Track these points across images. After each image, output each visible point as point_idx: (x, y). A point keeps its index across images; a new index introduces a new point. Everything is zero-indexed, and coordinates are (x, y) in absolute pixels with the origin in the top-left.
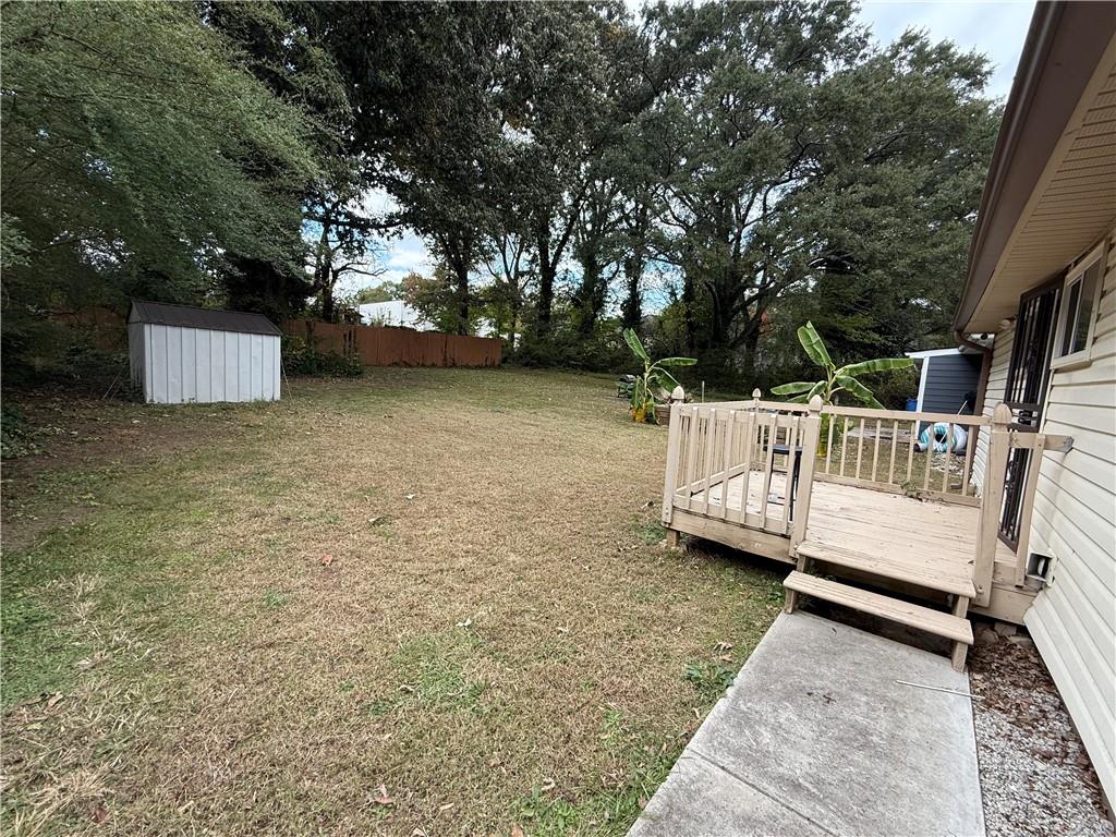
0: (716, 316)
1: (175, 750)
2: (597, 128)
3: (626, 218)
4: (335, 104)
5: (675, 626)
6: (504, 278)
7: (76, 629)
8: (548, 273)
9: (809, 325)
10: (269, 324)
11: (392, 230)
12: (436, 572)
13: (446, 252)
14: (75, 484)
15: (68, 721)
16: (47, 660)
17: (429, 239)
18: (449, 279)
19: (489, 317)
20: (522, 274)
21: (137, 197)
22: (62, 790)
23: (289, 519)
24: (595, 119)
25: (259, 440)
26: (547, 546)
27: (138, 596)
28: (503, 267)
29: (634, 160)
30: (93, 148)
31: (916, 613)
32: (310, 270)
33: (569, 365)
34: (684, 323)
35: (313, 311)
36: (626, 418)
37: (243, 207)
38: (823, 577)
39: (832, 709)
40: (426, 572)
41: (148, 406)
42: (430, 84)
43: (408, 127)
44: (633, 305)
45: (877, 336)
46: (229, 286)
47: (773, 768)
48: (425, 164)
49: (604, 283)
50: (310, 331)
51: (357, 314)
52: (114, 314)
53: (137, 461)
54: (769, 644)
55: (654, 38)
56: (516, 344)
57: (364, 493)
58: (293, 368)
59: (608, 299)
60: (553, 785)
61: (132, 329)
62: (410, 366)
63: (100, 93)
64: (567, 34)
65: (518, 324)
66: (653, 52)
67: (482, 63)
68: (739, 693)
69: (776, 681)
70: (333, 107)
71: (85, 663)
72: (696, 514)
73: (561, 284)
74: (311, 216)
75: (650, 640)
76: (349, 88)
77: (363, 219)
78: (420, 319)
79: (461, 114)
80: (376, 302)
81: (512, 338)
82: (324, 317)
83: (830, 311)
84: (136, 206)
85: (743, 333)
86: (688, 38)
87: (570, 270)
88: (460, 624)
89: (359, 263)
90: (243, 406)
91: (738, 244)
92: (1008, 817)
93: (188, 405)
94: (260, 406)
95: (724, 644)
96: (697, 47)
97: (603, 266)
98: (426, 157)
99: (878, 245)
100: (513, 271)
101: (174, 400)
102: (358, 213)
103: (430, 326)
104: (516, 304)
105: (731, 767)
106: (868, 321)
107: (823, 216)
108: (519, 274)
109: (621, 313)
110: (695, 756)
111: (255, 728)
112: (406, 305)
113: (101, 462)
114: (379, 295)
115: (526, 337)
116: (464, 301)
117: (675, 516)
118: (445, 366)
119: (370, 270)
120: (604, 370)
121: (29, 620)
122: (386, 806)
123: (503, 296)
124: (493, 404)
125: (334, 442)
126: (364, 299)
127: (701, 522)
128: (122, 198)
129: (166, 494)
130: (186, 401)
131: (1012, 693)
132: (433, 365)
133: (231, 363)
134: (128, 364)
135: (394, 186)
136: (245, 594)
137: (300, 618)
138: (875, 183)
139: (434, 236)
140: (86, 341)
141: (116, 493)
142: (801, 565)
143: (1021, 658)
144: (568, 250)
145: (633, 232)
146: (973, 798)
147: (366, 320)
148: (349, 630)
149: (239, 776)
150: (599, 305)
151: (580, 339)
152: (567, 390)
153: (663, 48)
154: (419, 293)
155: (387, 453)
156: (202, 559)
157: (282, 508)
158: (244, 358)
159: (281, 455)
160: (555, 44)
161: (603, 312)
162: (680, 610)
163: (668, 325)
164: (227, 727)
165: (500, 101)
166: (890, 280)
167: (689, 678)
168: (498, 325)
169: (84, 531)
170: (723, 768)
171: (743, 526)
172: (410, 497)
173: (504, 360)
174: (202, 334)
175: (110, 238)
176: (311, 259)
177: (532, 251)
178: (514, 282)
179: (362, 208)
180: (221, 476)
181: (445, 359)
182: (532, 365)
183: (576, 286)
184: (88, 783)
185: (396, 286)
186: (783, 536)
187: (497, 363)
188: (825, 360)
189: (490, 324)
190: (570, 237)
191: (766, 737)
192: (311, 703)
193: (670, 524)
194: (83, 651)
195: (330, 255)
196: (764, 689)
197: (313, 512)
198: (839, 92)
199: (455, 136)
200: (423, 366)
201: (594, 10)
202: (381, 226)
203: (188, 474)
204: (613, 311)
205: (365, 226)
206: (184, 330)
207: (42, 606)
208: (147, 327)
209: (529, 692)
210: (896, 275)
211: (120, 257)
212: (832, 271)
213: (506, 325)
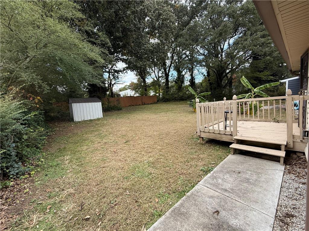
0: (217, 79)
1: (87, 185)
2: (174, 34)
3: (187, 56)
4: (107, 44)
5: (200, 159)
6: (156, 79)
7: (66, 166)
8: (167, 75)
9: (243, 77)
10: (99, 100)
11: (125, 71)
12: (140, 151)
13: (139, 75)
14: (62, 139)
15: (67, 180)
16: (62, 171)
17: (135, 72)
18: (141, 82)
19: (152, 90)
20: (160, 77)
21: (68, 74)
22: (67, 192)
23: (106, 143)
24: (173, 32)
25: (99, 127)
26: (168, 144)
27: (77, 159)
28: (155, 76)
29: (187, 40)
30: (59, 66)
31: (268, 151)
32: (107, 85)
33: (176, 100)
34: (208, 83)
35: (109, 95)
36: (192, 112)
37: (89, 72)
38: (242, 144)
39: (239, 175)
40: (137, 152)
41: (75, 122)
42: (129, 33)
43: (125, 45)
44: (192, 81)
45: (272, 77)
46: (89, 92)
47: (220, 187)
48: (130, 53)
49: (183, 76)
50: (108, 100)
51: (119, 94)
52: (65, 103)
53: (74, 134)
54: (225, 162)
55: (188, 5)
56: (161, 96)
57: (123, 136)
58: (105, 110)
59: (185, 80)
60: (165, 191)
61: (70, 105)
62: (134, 106)
63: (59, 53)
64: (163, 11)
65: (161, 91)
66: (189, 9)
67: (141, 25)
68: (214, 172)
69: (225, 169)
70: (107, 45)
71: (68, 171)
72: (206, 132)
73: (171, 78)
74: (106, 72)
75: (193, 163)
76: (110, 39)
77: (117, 70)
78: (135, 94)
79: (138, 39)
80: (124, 91)
81: (159, 95)
82: (111, 96)
83: (255, 72)
84: (68, 76)
85: (227, 83)
86: (198, 3)
87: (173, 74)
88: (145, 162)
89: (118, 81)
90: (95, 120)
91: (222, 57)
92: (287, 196)
93: (83, 121)
94: (98, 119)
95: (213, 163)
96: (202, 4)
97: (183, 71)
98: (130, 51)
99: (267, 49)
100: (158, 77)
101: (80, 120)
102: (116, 69)
103: (138, 95)
104: (159, 86)
105: (209, 187)
106: (268, 73)
107: (247, 44)
108: (159, 77)
109: (189, 83)
110: (200, 185)
111: (101, 182)
112: (131, 90)
113: (67, 135)
114: (124, 89)
115: (163, 94)
116: (145, 87)
117: (201, 133)
118: (142, 105)
119: (121, 83)
120: (186, 100)
121: (57, 164)
122: (128, 195)
123: (156, 83)
124: (155, 112)
125: (116, 126)
126: (120, 90)
127: (208, 134)
128: (65, 75)
129: (80, 140)
130: (82, 120)
131: (298, 170)
132: (139, 105)
133: (91, 110)
134: (70, 114)
135: (124, 61)
136: (98, 158)
137: (110, 162)
138: (264, 30)
139: (136, 71)
140: (60, 110)
141: (70, 140)
142: (235, 142)
143: (304, 161)
144: (172, 68)
145: (190, 60)
146: (277, 192)
147: (122, 96)
148: (120, 164)
149: (99, 190)
150: (183, 82)
151: (178, 92)
152: (175, 106)
153: (192, 7)
154: (134, 87)
155: (128, 127)
156: (89, 152)
157: (105, 141)
158: (94, 108)
159: (104, 130)
160: (160, 15)
161: (184, 84)
162: (202, 156)
163: (204, 84)
164: (96, 181)
165: (148, 33)
166: (272, 59)
167: (202, 170)
168: (155, 92)
169: (65, 148)
170: (207, 187)
171: (219, 134)
172: (134, 136)
173: (158, 101)
174: (84, 104)
175: (63, 85)
176: (106, 82)
177: (162, 70)
178: (158, 80)
179: (117, 67)
180: (91, 135)
181: (142, 103)
182: (165, 101)
183: (176, 78)
184: (71, 190)
185: (128, 86)
186: (230, 135)
187: (156, 102)
188: (250, 87)
189: (153, 92)
190: (172, 65)
191: (220, 181)
192: (113, 177)
193: (200, 136)
194: (67, 170)
195: (111, 81)
196: (221, 171)
197: (111, 141)
198: (247, 6)
199: (137, 44)
200: (137, 105)
201: (171, 2)
202: (122, 71)
203: (84, 135)
204: (187, 83)
205: (118, 72)
206: (80, 103)
207: (60, 162)
208: (72, 104)
209: (161, 174)
210: (274, 58)
211: (65, 89)
212: (254, 60)
213: (157, 91)
